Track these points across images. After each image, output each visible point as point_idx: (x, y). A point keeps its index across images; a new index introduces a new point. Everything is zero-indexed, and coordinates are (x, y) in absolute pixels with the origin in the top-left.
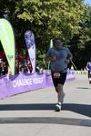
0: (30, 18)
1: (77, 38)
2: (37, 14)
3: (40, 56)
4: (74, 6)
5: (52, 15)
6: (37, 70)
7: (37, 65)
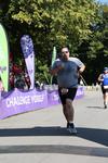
0: (27, 19)
1: (86, 44)
2: (36, 15)
3: (40, 68)
4: (83, 4)
5: (55, 16)
6: (36, 85)
7: (36, 78)
